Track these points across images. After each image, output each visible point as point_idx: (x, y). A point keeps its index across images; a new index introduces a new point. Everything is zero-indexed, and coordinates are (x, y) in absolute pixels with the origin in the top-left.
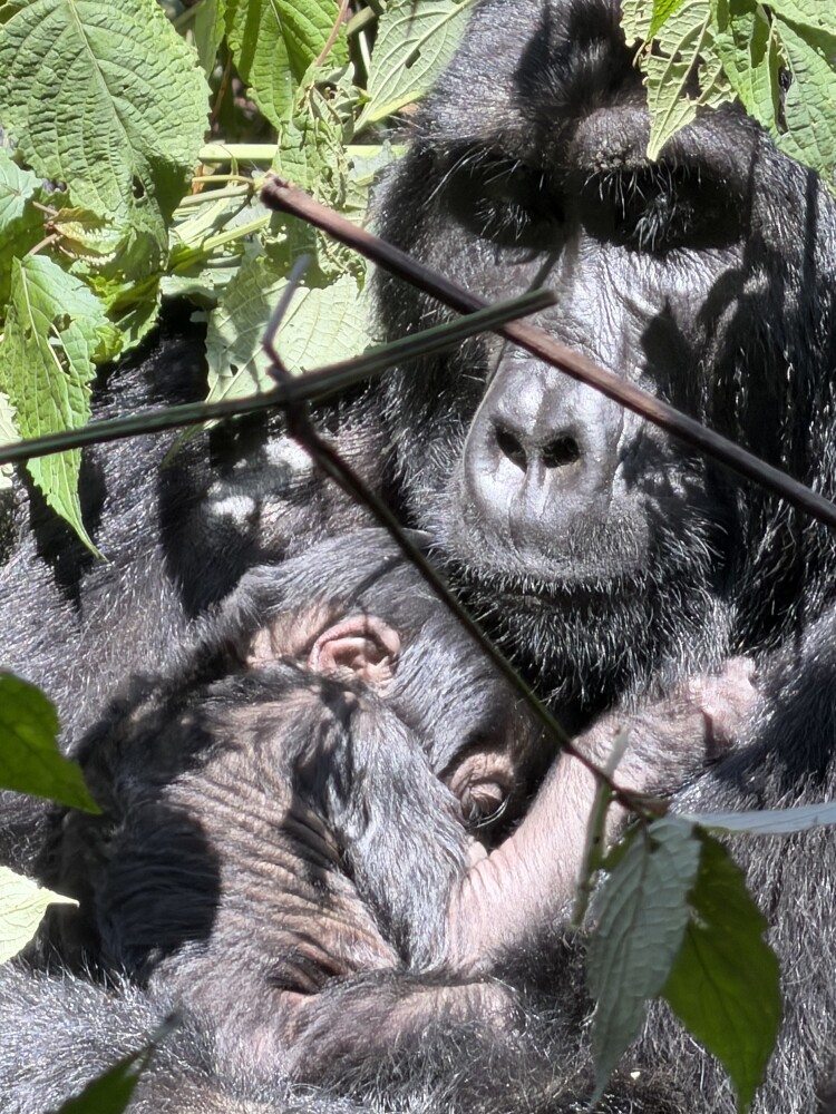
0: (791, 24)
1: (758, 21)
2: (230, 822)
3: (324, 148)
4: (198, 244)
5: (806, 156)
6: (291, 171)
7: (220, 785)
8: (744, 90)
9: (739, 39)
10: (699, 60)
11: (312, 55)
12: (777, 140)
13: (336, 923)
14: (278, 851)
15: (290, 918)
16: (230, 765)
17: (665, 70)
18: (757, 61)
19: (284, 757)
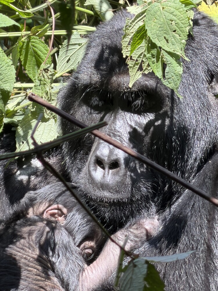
0: (166, 51)
1: (158, 50)
2: (22, 258)
3: (45, 86)
4: (13, 109)
5: (171, 86)
6: (37, 92)
7: (19, 248)
8: (154, 69)
9: (153, 56)
10: (142, 61)
11: (42, 62)
12: (163, 82)
13: (49, 283)
14: (34, 265)
15: (37, 282)
16: (22, 242)
17: (134, 64)
18: (158, 61)
19: (36, 240)
